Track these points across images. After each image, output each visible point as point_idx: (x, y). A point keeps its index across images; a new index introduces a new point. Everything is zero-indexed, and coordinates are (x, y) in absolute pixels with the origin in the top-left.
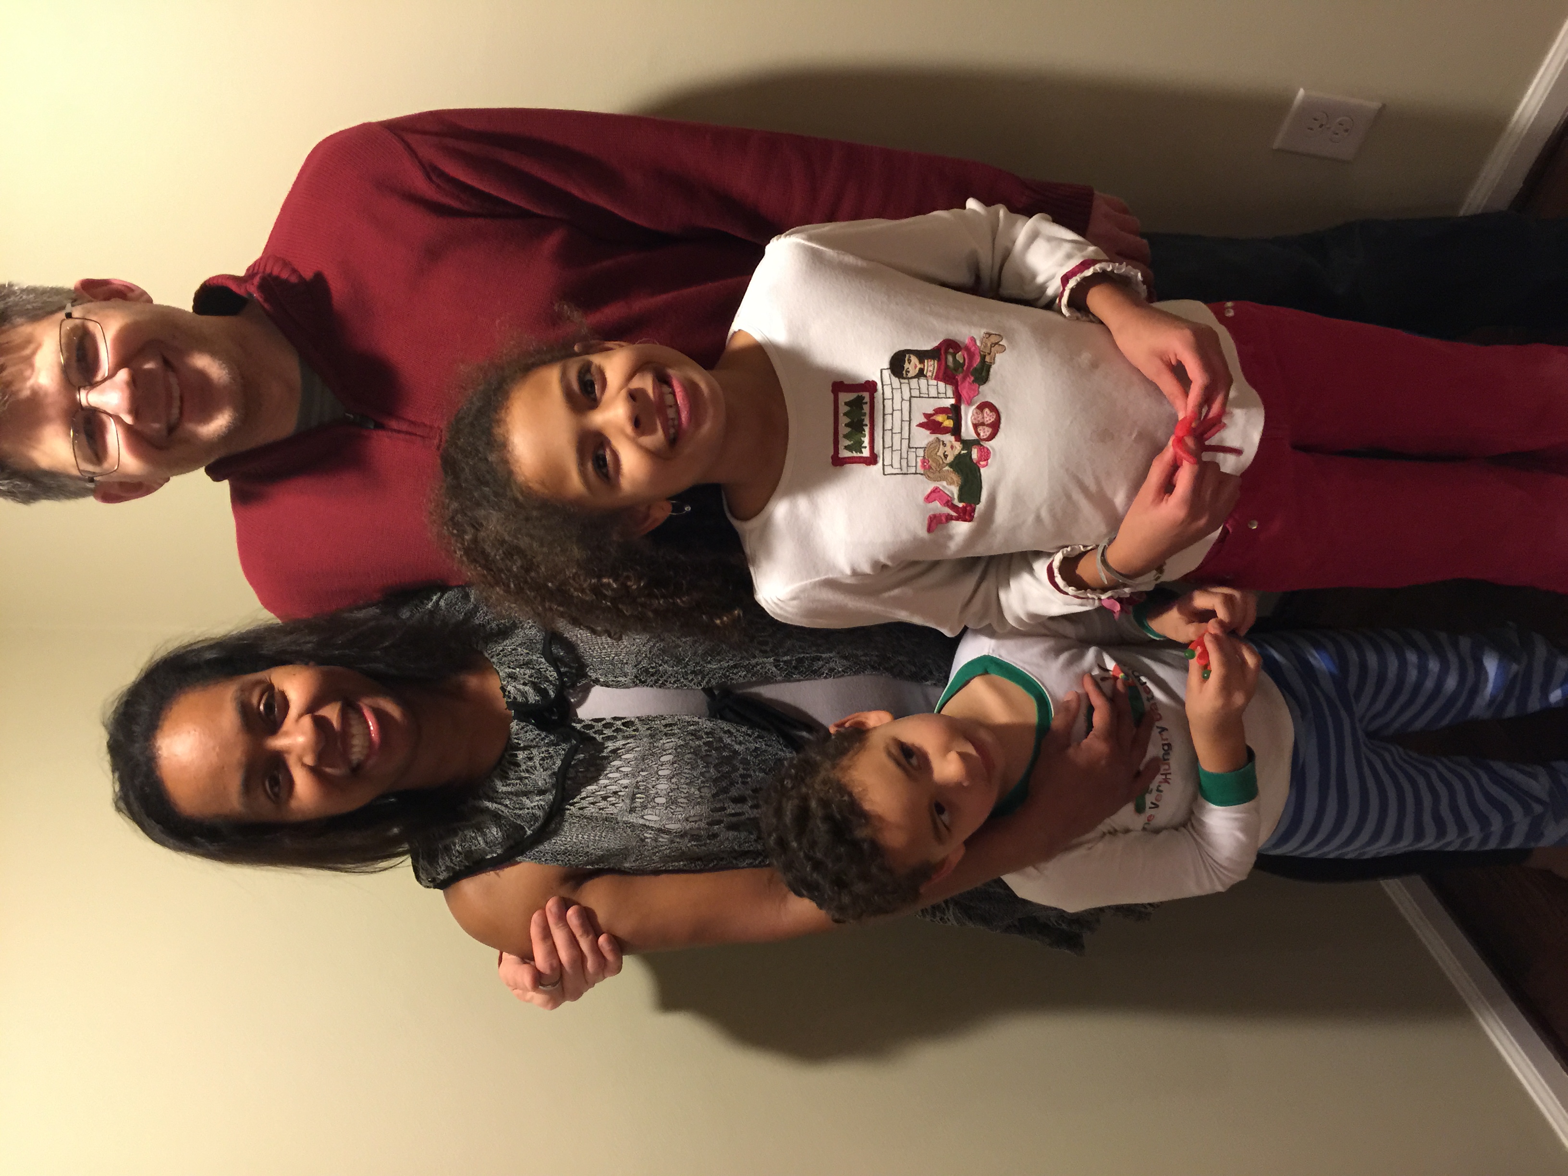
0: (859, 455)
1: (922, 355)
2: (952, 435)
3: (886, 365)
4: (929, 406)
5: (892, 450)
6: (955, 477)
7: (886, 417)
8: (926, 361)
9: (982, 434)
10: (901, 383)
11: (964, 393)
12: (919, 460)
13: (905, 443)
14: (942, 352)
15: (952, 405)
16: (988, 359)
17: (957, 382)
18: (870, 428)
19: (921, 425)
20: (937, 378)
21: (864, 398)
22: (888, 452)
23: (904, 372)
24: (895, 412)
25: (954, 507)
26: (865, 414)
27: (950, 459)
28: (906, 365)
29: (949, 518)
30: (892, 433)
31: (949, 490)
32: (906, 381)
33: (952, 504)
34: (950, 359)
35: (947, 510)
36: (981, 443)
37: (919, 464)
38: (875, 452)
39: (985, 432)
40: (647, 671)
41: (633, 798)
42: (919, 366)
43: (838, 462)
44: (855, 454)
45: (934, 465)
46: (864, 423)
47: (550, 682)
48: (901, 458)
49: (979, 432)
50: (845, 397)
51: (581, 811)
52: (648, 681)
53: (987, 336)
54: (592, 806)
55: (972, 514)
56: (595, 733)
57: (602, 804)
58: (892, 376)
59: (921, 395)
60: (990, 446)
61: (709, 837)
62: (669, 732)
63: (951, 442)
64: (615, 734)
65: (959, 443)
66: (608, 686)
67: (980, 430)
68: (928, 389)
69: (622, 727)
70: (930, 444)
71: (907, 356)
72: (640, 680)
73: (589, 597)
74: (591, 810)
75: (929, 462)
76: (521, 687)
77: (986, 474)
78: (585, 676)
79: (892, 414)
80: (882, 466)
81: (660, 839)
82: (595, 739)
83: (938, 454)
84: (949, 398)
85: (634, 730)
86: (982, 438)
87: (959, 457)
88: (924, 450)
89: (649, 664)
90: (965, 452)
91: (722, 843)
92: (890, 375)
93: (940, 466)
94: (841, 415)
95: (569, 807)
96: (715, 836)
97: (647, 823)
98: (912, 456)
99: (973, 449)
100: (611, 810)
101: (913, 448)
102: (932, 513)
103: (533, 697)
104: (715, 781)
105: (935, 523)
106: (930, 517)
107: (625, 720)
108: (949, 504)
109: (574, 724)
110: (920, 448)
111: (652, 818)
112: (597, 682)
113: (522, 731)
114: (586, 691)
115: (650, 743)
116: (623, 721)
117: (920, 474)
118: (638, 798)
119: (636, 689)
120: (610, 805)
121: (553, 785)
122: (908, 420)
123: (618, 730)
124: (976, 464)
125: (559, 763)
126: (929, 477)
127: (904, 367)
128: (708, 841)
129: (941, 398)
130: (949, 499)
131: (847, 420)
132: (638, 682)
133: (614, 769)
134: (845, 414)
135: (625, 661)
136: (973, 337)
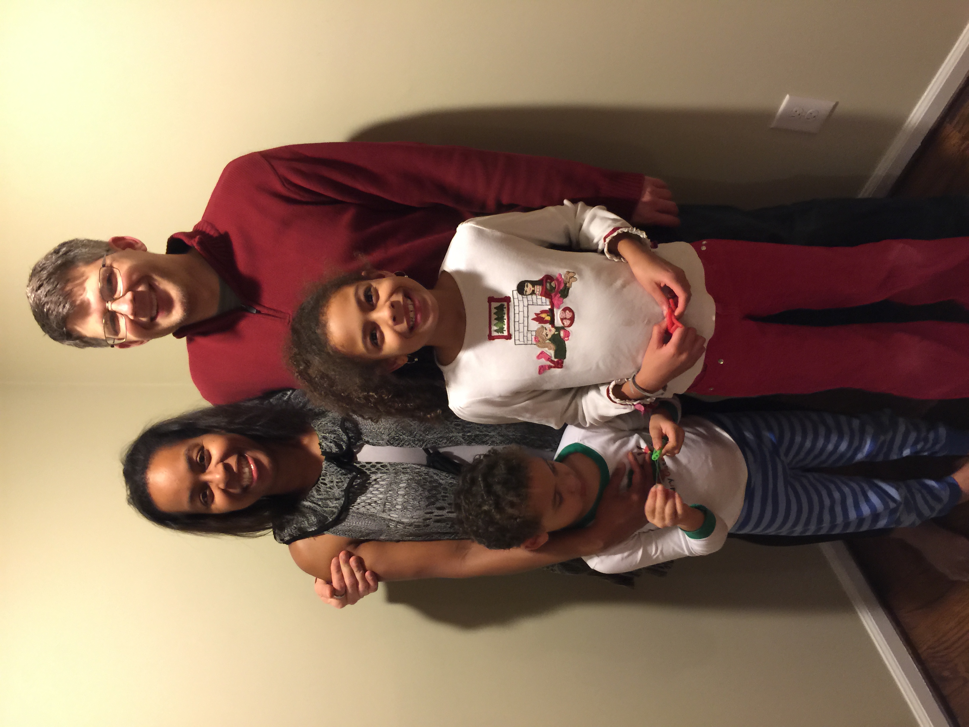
0: (502, 334)
1: (534, 283)
2: (550, 324)
3: (515, 288)
4: (538, 309)
5: (519, 332)
6: (552, 346)
7: (515, 315)
8: (536, 286)
9: (565, 324)
10: (523, 298)
11: (556, 302)
12: (533, 337)
13: (526, 328)
14: (544, 281)
15: (549, 309)
16: (568, 285)
17: (552, 296)
18: (507, 321)
19: (533, 319)
20: (541, 295)
21: (504, 305)
22: (517, 333)
23: (524, 292)
24: (520, 312)
25: (552, 361)
26: (505, 314)
27: (549, 336)
28: (526, 288)
29: (550, 367)
30: (519, 323)
31: (549, 353)
32: (526, 296)
33: (551, 360)
34: (548, 285)
35: (549, 363)
36: (565, 328)
37: (533, 339)
38: (510, 333)
39: (567, 323)
40: (394, 438)
41: (385, 505)
42: (532, 289)
43: (491, 338)
44: (500, 334)
45: (541, 340)
46: (504, 318)
47: (343, 441)
48: (524, 336)
49: (564, 322)
50: (494, 305)
51: (358, 511)
52: (395, 443)
53: (568, 273)
54: (364, 508)
55: (562, 364)
56: (366, 469)
57: (368, 507)
58: (518, 294)
59: (533, 304)
60: (570, 330)
61: (424, 526)
62: (405, 472)
63: (549, 328)
64: (377, 471)
65: (554, 328)
66: (373, 445)
67: (564, 321)
68: (537, 301)
69: (380, 468)
70: (539, 329)
71: (526, 283)
72: (390, 443)
73: (363, 401)
74: (362, 510)
75: (538, 338)
76: (329, 444)
77: (568, 344)
78: (361, 439)
79: (519, 314)
80: (514, 340)
81: (399, 527)
82: (366, 472)
83: (543, 334)
84: (548, 305)
85: (387, 470)
86: (565, 325)
87: (554, 335)
88: (536, 332)
89: (395, 434)
90: (557, 333)
91: (431, 529)
92: (517, 294)
93: (544, 340)
94: (492, 314)
95: (352, 508)
96: (428, 525)
97: (392, 518)
98: (529, 335)
99: (561, 332)
100: (373, 510)
101: (530, 331)
102: (541, 365)
103: (335, 450)
104: (428, 498)
105: (542, 369)
106: (540, 367)
107: (382, 464)
108: (549, 359)
109: (355, 464)
110: (534, 331)
111: (394, 516)
112: (368, 442)
113: (328, 467)
114: (361, 447)
115: (395, 477)
116: (381, 464)
117: (534, 344)
118: (387, 505)
119: (388, 446)
120: (373, 508)
121: (343, 496)
122: (527, 316)
123: (378, 469)
124: (563, 339)
125: (346, 485)
126: (539, 346)
127: (524, 290)
128: (424, 528)
129: (544, 305)
130: (549, 357)
131: (496, 316)
132: (389, 444)
133: (376, 489)
134: (495, 313)
135: (383, 432)
136: (560, 274)
